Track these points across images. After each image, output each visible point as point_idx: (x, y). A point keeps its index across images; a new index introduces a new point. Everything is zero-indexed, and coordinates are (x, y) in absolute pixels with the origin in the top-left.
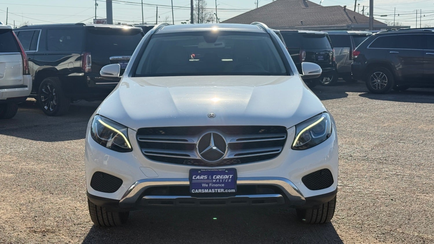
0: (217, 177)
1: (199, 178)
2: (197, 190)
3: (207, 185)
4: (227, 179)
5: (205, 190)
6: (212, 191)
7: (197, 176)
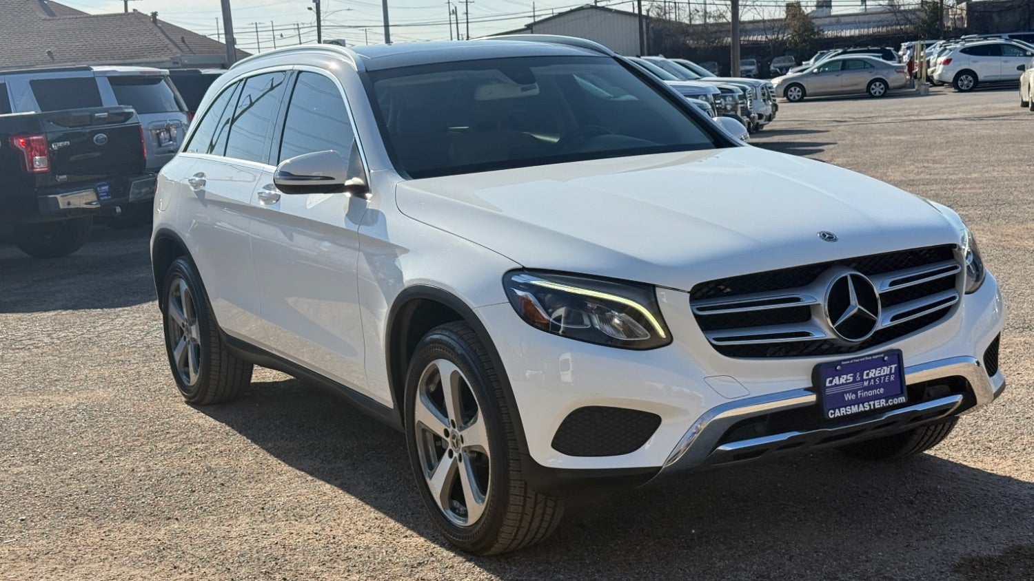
0: (871, 375)
1: (838, 383)
2: (837, 410)
3: (853, 396)
4: (887, 375)
5: (853, 407)
6: (864, 407)
7: (834, 378)
